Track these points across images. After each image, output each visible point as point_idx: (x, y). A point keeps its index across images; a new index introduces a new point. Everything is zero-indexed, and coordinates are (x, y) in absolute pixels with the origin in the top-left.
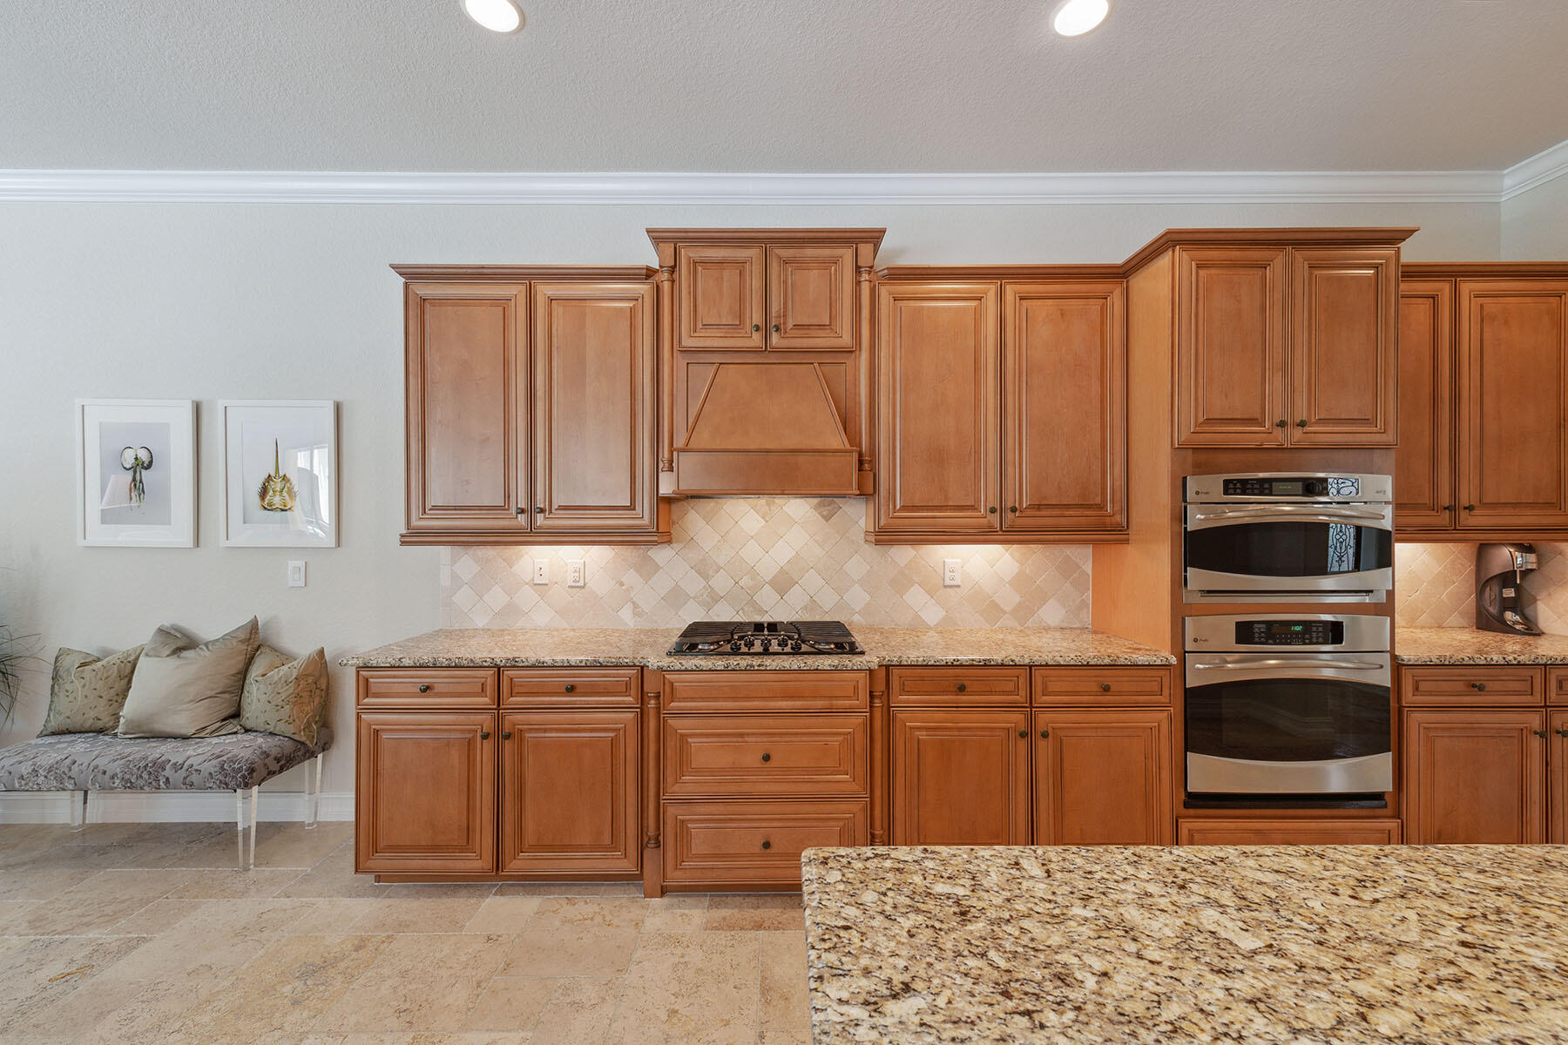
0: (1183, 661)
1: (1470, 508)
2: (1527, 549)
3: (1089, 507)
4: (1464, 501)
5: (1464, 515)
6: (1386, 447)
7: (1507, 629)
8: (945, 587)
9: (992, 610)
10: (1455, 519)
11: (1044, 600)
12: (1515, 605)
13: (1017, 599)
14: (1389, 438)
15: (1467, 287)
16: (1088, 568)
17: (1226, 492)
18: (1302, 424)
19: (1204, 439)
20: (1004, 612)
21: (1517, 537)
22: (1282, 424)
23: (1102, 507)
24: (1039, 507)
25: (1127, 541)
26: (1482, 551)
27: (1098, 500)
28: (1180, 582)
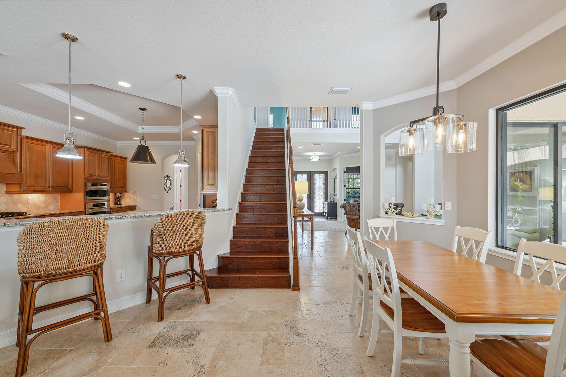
0: (86, 210)
1: (116, 188)
2: (121, 193)
3: (66, 187)
4: (115, 187)
5: (115, 189)
6: (109, 180)
7: (119, 204)
8: (28, 203)
9: (39, 208)
10: (114, 189)
11: (50, 205)
12: (119, 201)
13: (44, 205)
14: (109, 179)
15: (116, 158)
16: (59, 198)
17: (92, 185)
18: (101, 176)
19: (88, 177)
20: (41, 208)
21: (120, 192)
22: (98, 176)
23: (68, 187)
24: (57, 187)
25: (72, 193)
26: (115, 194)
27: (68, 186)
28: (85, 198)
